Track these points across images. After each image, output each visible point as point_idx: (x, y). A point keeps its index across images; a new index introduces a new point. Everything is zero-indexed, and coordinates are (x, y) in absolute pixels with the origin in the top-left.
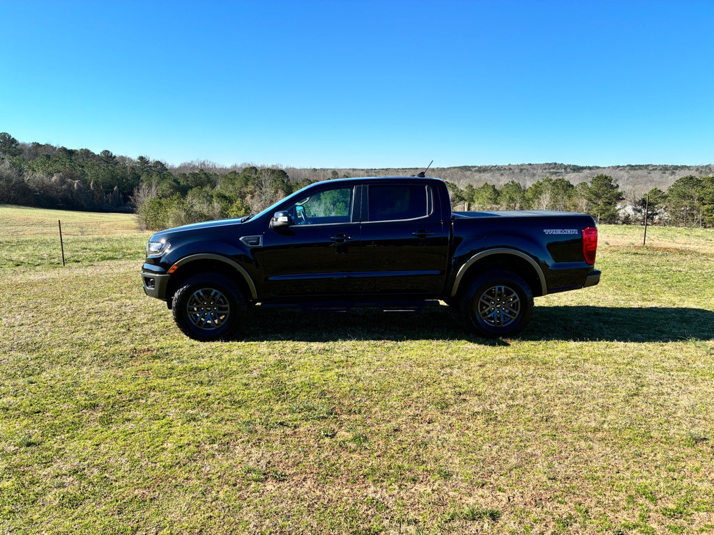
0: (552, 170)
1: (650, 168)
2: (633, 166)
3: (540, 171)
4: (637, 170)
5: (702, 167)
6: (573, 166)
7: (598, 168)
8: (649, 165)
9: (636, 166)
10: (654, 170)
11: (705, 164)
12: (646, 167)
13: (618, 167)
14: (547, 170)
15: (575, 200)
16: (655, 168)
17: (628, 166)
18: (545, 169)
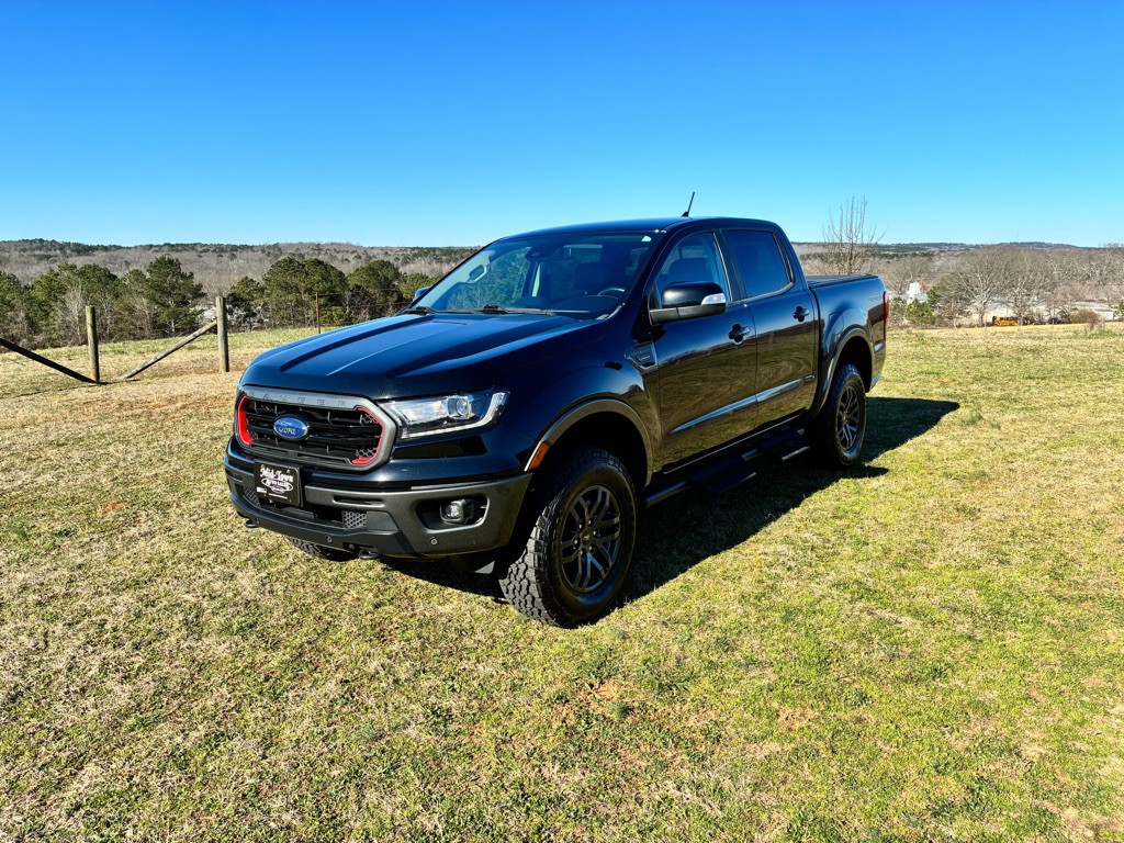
0: (37, 252)
1: (200, 249)
2: (173, 246)
3: (15, 255)
4: (180, 251)
5: (269, 247)
6: (75, 244)
7: (120, 248)
8: (195, 244)
9: (178, 245)
10: (205, 251)
11: (272, 243)
12: (193, 247)
13: (151, 246)
14: (29, 253)
15: (127, 299)
16: (206, 249)
17: (165, 244)
18: (25, 250)
